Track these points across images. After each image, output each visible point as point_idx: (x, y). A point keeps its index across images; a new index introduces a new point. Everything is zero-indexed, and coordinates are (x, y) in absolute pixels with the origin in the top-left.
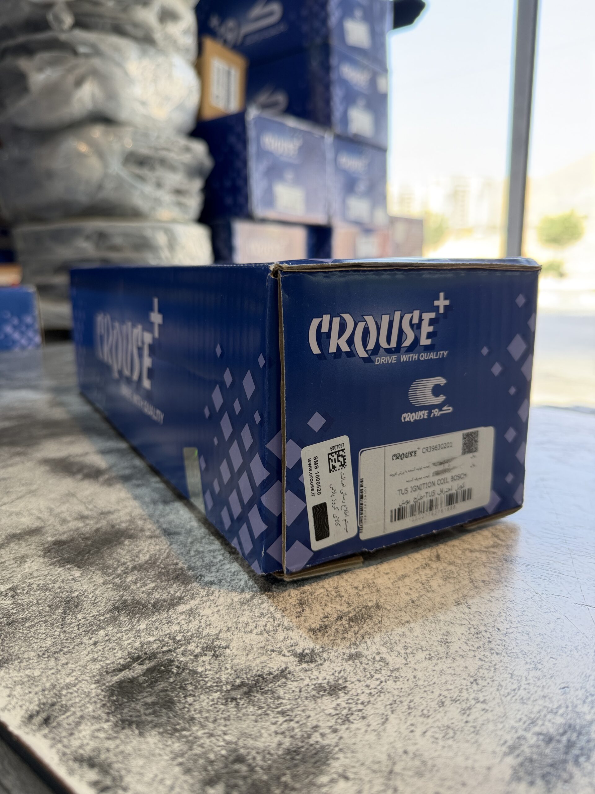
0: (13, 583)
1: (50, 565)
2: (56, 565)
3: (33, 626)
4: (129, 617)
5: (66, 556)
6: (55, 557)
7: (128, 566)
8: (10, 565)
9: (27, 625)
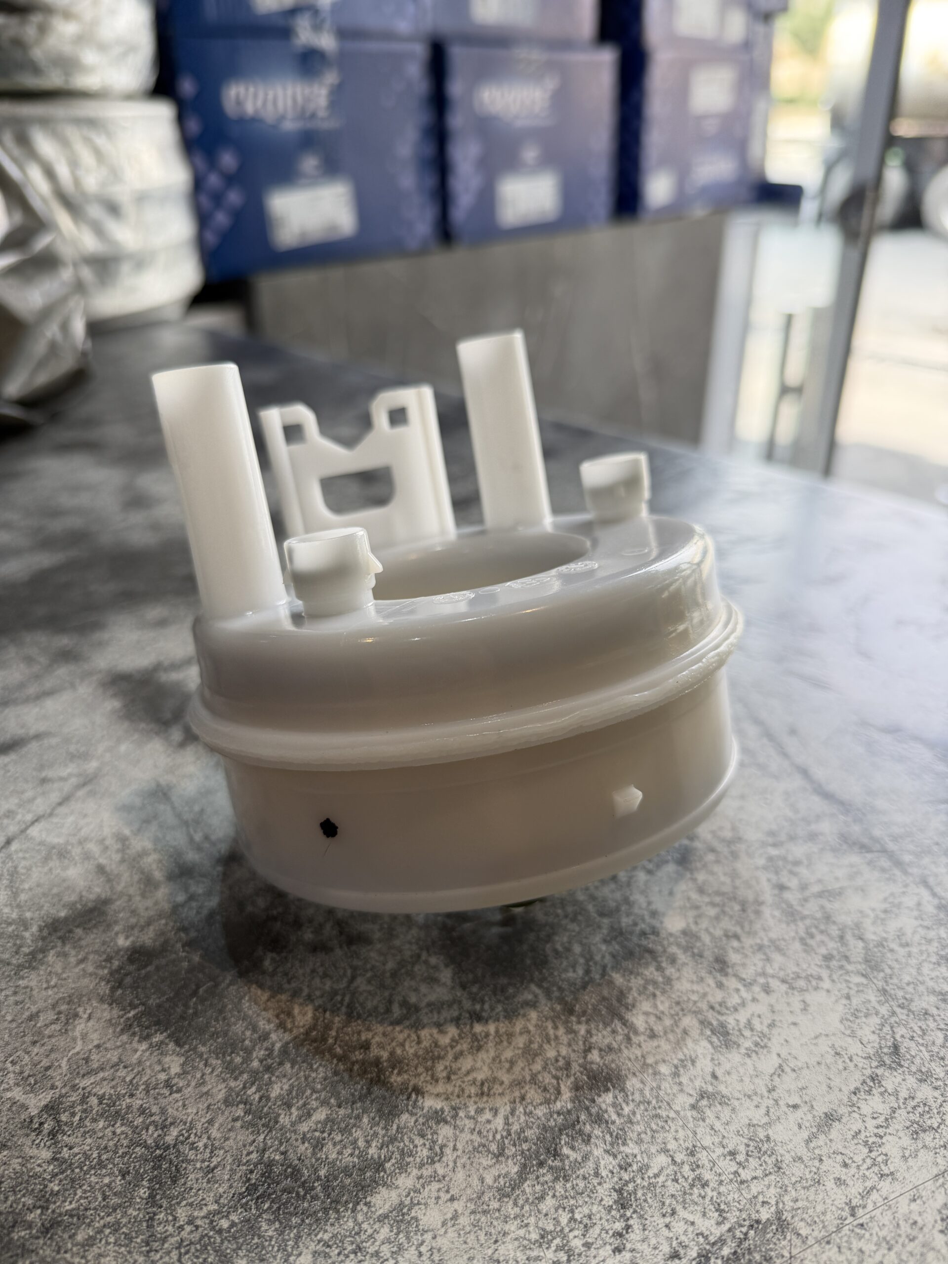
0: (53, 1087)
1: (122, 1031)
2: (134, 1034)
3: (90, 1242)
4: (277, 1225)
5: (153, 1001)
6: (133, 1006)
7: (273, 1045)
8: (46, 1026)
9: (80, 1238)
